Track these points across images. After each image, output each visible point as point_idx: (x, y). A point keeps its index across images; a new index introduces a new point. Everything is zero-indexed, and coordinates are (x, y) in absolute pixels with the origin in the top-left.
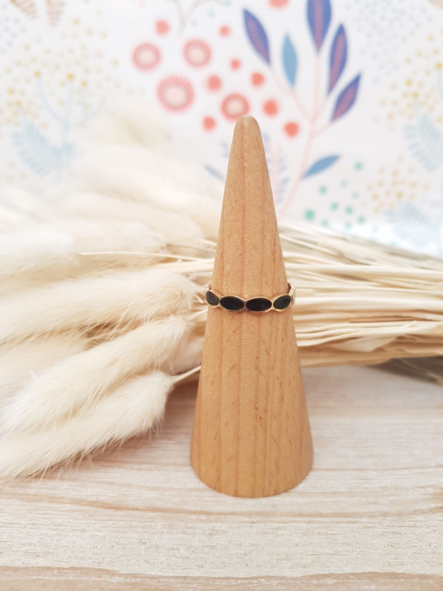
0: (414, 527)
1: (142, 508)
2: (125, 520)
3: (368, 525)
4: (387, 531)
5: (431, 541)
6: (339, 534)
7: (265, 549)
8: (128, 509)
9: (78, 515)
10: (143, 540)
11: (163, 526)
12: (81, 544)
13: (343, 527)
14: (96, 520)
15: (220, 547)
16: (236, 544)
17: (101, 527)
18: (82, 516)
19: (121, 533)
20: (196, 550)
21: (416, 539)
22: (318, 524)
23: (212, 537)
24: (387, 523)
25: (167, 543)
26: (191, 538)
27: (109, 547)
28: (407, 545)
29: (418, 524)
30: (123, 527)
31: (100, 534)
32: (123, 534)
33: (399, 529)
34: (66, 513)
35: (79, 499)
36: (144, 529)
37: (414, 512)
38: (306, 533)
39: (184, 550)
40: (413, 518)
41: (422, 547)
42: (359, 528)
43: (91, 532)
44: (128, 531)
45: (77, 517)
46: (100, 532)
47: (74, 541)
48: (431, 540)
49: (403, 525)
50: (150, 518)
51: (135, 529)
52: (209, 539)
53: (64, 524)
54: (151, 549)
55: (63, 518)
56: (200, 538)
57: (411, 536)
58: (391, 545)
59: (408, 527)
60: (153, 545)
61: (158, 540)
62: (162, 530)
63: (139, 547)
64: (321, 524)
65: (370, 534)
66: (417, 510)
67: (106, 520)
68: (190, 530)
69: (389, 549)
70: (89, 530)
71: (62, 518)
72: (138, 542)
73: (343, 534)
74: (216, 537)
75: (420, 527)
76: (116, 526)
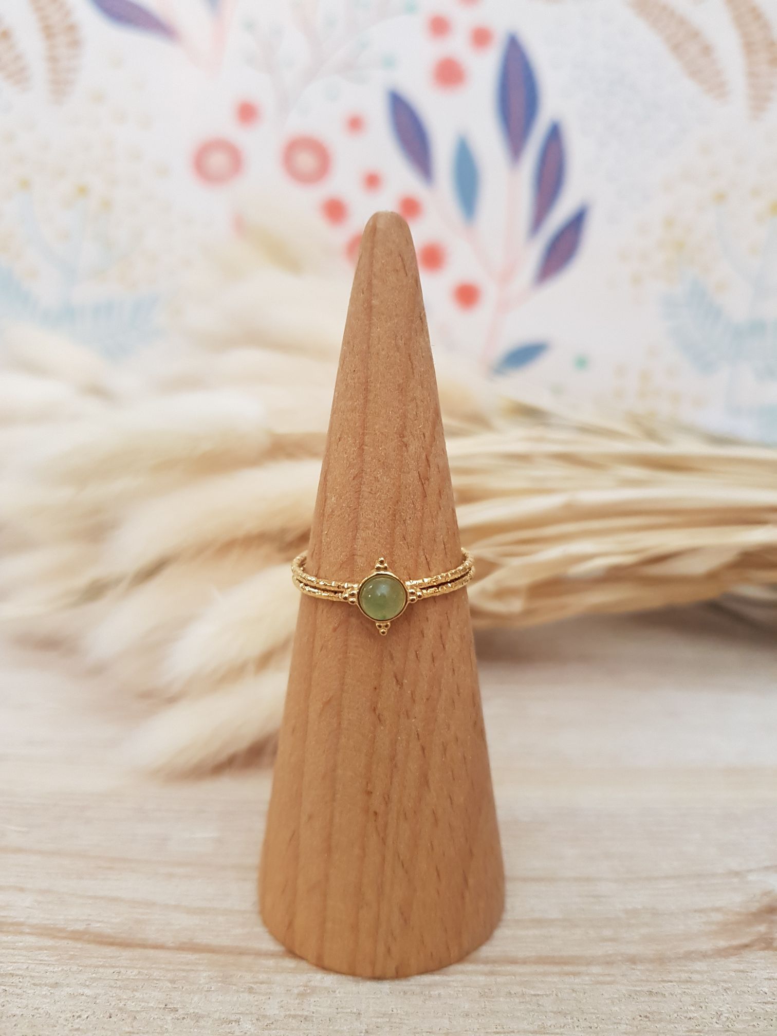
0: (687, 982)
1: (171, 945)
2: (138, 966)
3: (601, 978)
4: (638, 989)
5: (721, 1009)
6: (547, 995)
7: (406, 1022)
8: (144, 946)
9: (48, 956)
10: (171, 1003)
11: (211, 978)
12: (49, 1012)
13: (555, 982)
14: (81, 966)
15: (320, 1019)
16: (351, 1013)
17: (91, 979)
18: (56, 958)
19: (127, 991)
20: (272, 1023)
21: (693, 1005)
22: (507, 977)
23: (304, 1001)
24: (637, 975)
25: (218, 1010)
26: (263, 1001)
27: (104, 1017)
28: (675, 1015)
29: (696, 977)
30: (133, 979)
31: (87, 991)
32: (133, 992)
33: (661, 986)
34: (25, 953)
35: (52, 926)
36: (174, 983)
37: (689, 956)
38: (486, 992)
39: (251, 1022)
40: (686, 966)
41: (704, 1020)
42: (585, 984)
43: (71, 989)
44: (142, 987)
45: (45, 960)
46: (89, 988)
47: (35, 1007)
48: (720, 1007)
49: (666, 979)
50: (188, 964)
51: (157, 984)
52: (299, 1004)
53: (20, 972)
54: (185, 1020)
55: (18, 963)
56: (282, 1001)
57: (682, 999)
58: (645, 1015)
59: (675, 981)
60: (190, 1014)
61: (200, 1004)
62: (209, 986)
63: (163, 1017)
64: (513, 977)
65: (606, 996)
66: (692, 952)
67: (102, 966)
68: (263, 986)
69: (641, 1022)
70: (68, 985)
71: (14, 963)
72: (160, 1008)
73: (554, 995)
74: (312, 1000)
75: (698, 982)
76: (120, 977)
